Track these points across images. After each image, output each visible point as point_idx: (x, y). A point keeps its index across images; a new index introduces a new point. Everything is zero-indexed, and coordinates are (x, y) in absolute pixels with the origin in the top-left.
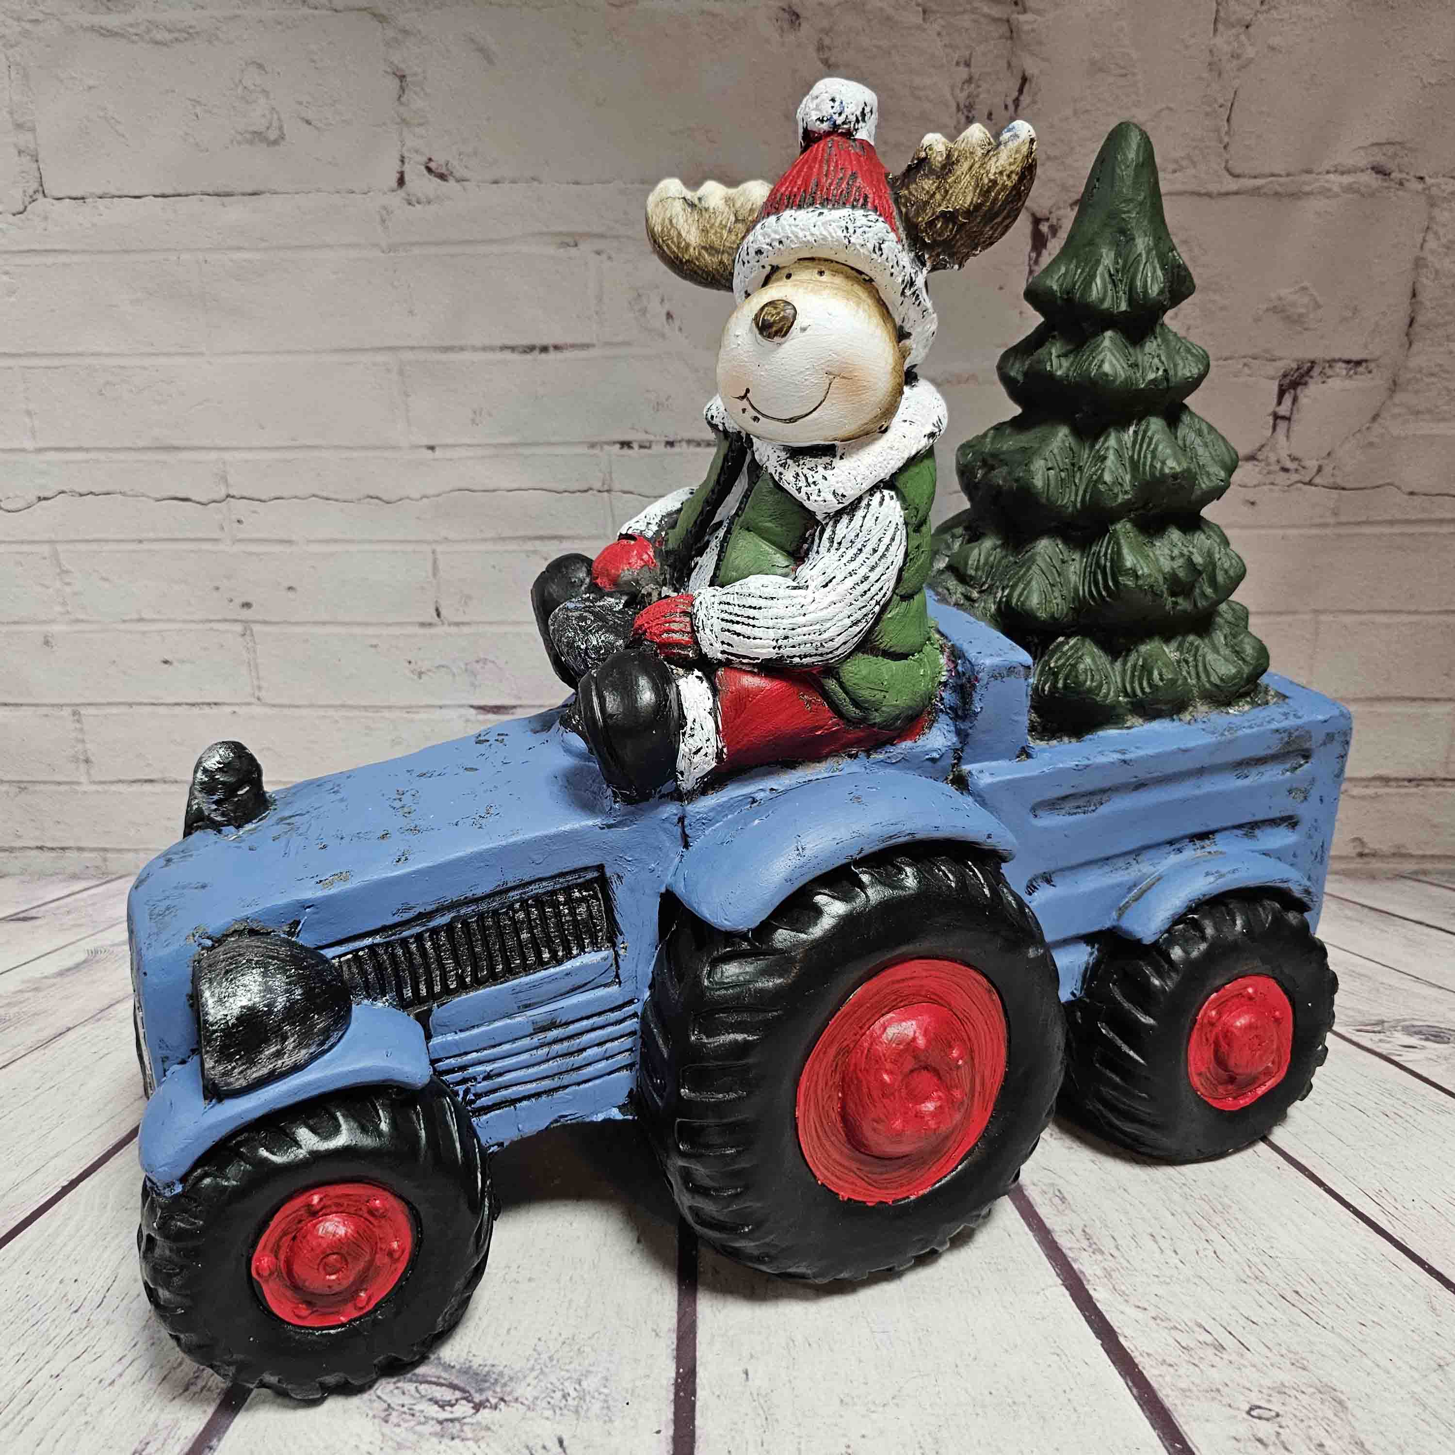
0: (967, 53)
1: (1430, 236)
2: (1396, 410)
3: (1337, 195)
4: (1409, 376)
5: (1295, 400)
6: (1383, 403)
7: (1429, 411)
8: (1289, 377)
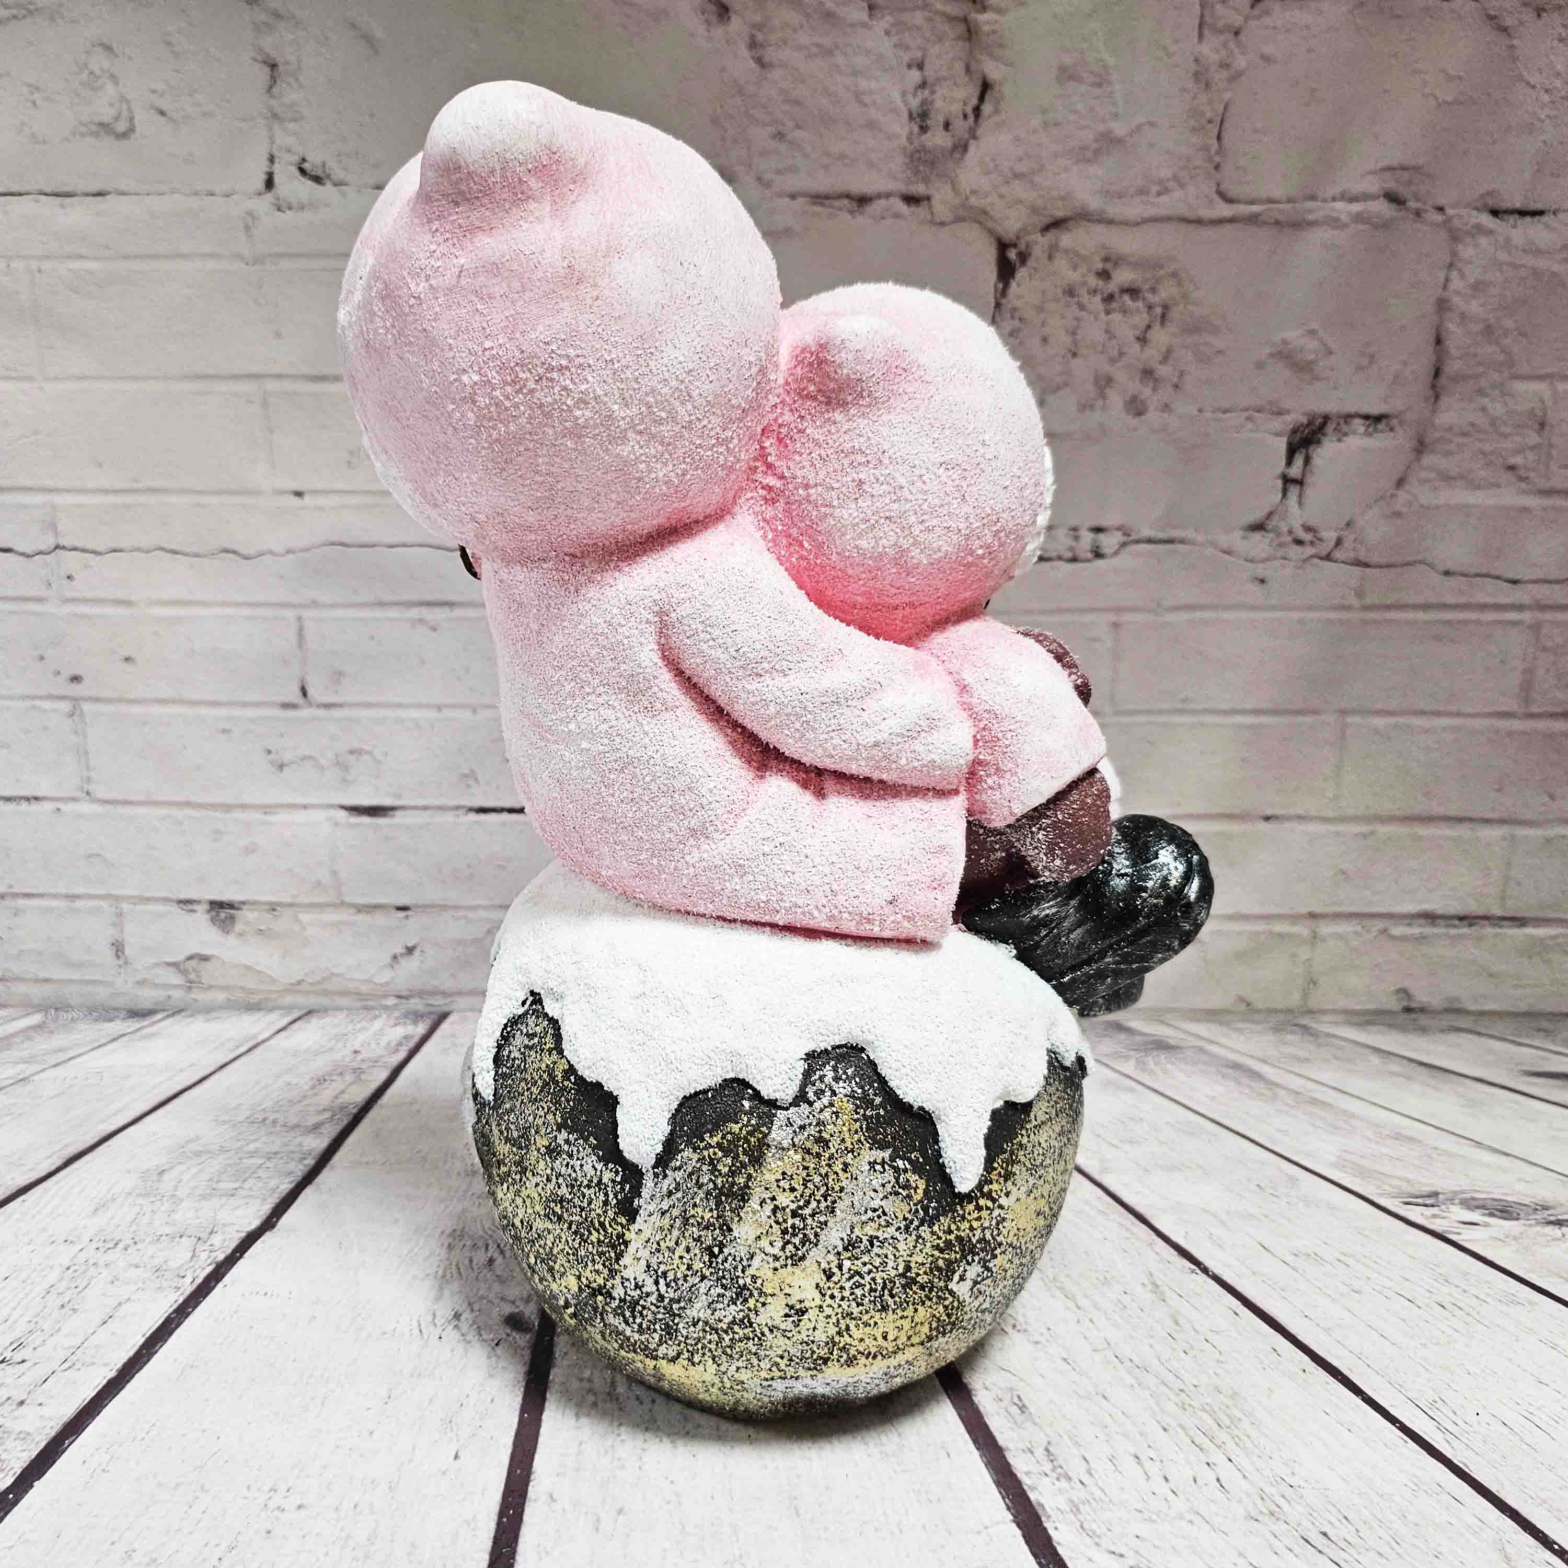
0: (919, 55)
1: (1454, 274)
2: (1424, 475)
3: (1345, 226)
4: (1437, 435)
5: (1307, 460)
6: (1408, 467)
7: (1462, 477)
8: (1299, 435)
